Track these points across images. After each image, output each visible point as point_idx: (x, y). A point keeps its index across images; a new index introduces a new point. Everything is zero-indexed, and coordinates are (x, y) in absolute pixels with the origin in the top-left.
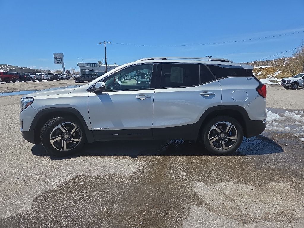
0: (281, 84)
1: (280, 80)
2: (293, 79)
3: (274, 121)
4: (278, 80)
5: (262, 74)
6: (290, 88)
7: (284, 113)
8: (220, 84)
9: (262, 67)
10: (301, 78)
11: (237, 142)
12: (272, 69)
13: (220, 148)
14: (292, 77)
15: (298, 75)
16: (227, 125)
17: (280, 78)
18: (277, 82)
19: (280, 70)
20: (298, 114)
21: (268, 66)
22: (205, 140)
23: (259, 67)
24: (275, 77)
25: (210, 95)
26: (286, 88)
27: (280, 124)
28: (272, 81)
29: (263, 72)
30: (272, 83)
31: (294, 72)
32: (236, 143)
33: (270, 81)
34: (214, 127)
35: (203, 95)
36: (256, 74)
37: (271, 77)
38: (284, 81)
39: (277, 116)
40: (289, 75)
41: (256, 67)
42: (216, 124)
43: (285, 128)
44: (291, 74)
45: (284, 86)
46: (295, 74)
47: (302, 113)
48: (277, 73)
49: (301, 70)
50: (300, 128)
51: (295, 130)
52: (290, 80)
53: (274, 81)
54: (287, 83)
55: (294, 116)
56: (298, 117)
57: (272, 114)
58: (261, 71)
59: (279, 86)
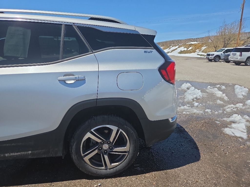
0: (206, 58)
1: (206, 54)
2: (216, 53)
3: (195, 99)
4: (204, 54)
5: (192, 49)
6: (213, 60)
7: (206, 88)
8: (97, 61)
9: (193, 43)
10: (222, 53)
11: (128, 156)
12: (200, 45)
13: (102, 166)
14: (215, 51)
15: (220, 50)
16: (110, 131)
17: (205, 53)
18: (203, 55)
19: (205, 46)
20: (220, 89)
21: (196, 43)
22: (74, 157)
23: (190, 43)
24: (202, 52)
25: (77, 80)
26: (210, 60)
27: (200, 104)
28: (199, 55)
29: (193, 47)
30: (199, 56)
31: (217, 47)
32: (128, 158)
33: (198, 55)
34: (88, 135)
35: (63, 82)
36: (188, 49)
37: (199, 51)
38: (209, 55)
39: (198, 93)
40: (212, 50)
41: (188, 43)
42: (92, 130)
43: (207, 110)
44: (215, 49)
45: (208, 59)
46: (218, 49)
47: (223, 87)
48: (203, 48)
49: (223, 46)
50: (222, 109)
51: (216, 113)
52: (214, 54)
53: (201, 55)
54: (210, 56)
55: (216, 93)
56: (219, 94)
57: (194, 90)
58: (191, 46)
59: (205, 59)
